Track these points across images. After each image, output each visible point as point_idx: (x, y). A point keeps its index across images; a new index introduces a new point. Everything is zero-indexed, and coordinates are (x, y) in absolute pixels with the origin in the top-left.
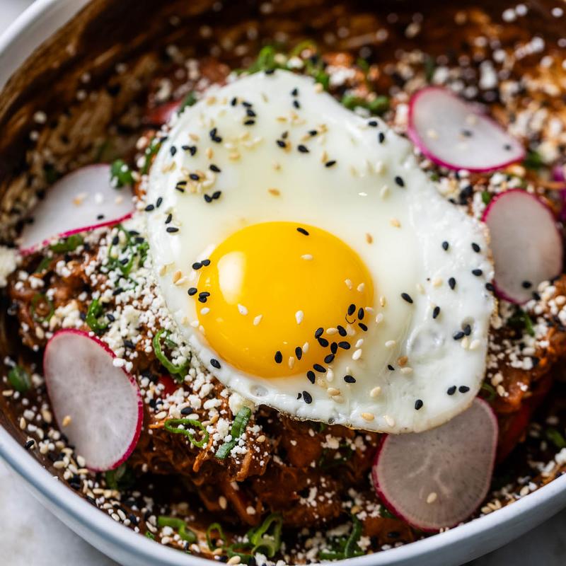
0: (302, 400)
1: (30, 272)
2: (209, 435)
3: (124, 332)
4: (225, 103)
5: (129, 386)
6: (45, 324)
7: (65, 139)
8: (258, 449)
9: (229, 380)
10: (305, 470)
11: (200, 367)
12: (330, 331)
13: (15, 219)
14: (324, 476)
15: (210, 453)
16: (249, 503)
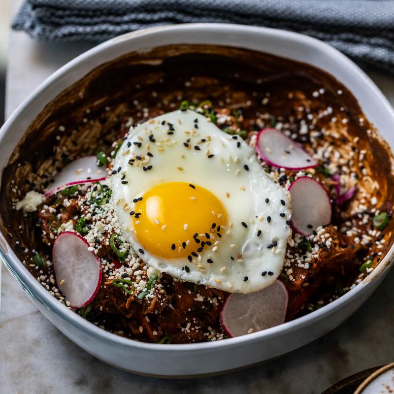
0: (184, 271)
1: (49, 205)
2: (135, 288)
3: (96, 235)
4: (159, 123)
5: (95, 262)
6: (55, 231)
7: (75, 143)
8: (160, 296)
9: (148, 260)
10: (185, 312)
11: (134, 255)
12: (202, 235)
13: (45, 180)
14: (195, 318)
15: (135, 297)
16: (155, 330)
